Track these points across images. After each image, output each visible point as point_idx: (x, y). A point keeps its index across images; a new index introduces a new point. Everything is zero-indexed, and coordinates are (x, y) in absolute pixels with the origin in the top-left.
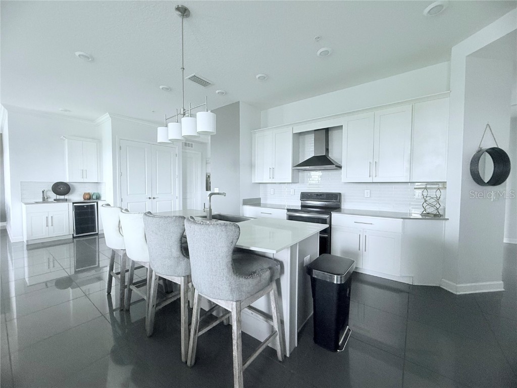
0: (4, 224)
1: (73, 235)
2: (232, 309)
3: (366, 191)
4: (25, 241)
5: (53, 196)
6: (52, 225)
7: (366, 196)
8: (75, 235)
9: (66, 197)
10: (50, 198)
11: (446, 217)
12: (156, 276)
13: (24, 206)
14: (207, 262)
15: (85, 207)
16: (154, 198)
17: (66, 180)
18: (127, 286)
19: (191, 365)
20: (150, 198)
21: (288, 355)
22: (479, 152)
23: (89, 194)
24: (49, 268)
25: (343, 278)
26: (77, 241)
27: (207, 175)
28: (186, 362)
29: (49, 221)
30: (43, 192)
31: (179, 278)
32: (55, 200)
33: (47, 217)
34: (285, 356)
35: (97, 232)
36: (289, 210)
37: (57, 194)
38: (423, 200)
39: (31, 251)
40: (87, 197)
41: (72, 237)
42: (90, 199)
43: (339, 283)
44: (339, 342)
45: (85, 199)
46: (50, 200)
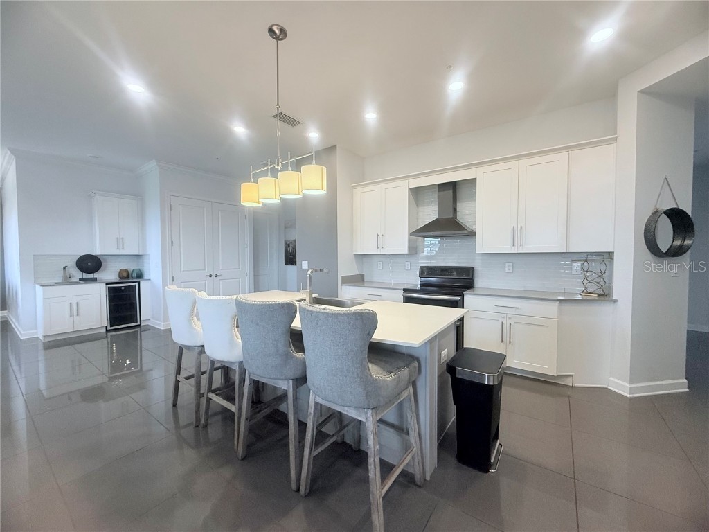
0: (5, 313)
1: (106, 327)
2: (366, 419)
3: (507, 264)
4: (41, 338)
5: (78, 274)
6: (78, 315)
7: (507, 271)
8: (109, 328)
9: (96, 275)
10: (74, 276)
11: (614, 298)
12: (251, 379)
13: (38, 288)
14: (336, 360)
15: (123, 288)
16: (216, 276)
17: (97, 251)
18: (203, 394)
19: (305, 493)
20: (211, 276)
21: (428, 478)
22: (655, 213)
23: (126, 270)
24: (73, 374)
25: (496, 378)
26: (111, 335)
27: (286, 244)
28: (298, 490)
29: (75, 310)
30: (64, 268)
31: (286, 382)
32: (81, 280)
33: (71, 304)
34: (425, 480)
35: (138, 323)
36: (406, 291)
37: (83, 272)
38: (583, 276)
39: (48, 351)
40: (125, 274)
41: (104, 330)
42: (128, 277)
43: (491, 384)
44: (490, 459)
45: (121, 278)
46: (73, 280)
